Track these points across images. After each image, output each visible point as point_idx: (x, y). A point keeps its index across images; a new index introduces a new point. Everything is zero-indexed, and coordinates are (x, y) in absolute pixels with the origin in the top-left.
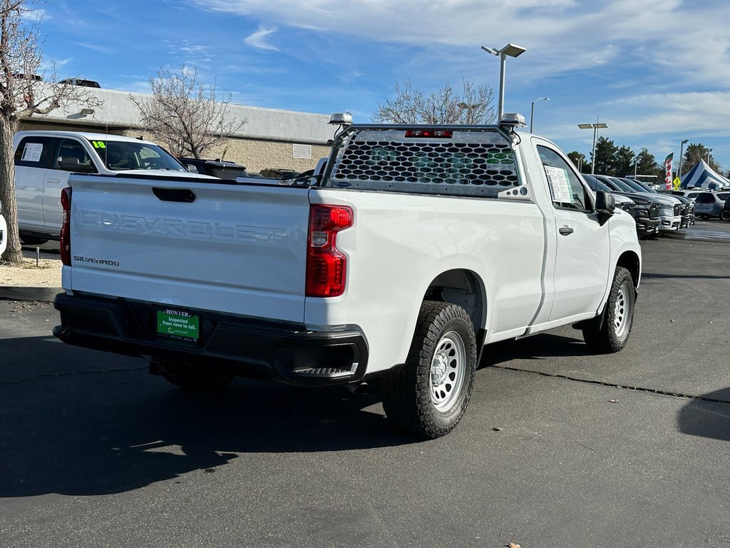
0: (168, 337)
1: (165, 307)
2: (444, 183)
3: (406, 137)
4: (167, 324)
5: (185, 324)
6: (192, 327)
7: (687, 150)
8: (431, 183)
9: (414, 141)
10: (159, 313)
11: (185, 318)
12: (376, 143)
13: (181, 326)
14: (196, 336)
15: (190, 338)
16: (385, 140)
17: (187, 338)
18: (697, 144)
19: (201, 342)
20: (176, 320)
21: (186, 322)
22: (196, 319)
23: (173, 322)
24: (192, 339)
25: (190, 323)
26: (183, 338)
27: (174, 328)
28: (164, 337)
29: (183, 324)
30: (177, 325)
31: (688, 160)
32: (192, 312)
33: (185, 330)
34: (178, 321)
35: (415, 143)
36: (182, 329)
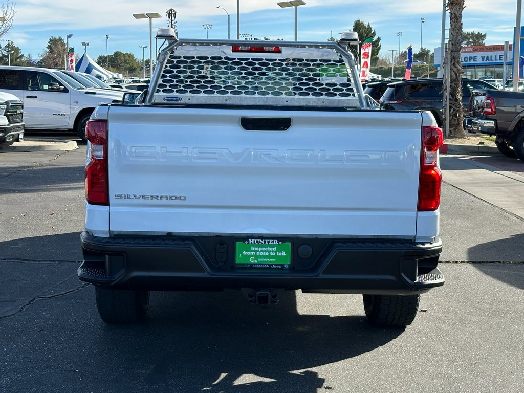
0: (251, 266)
1: (246, 238)
2: (284, 96)
3: (233, 51)
4: (249, 253)
5: (273, 251)
6: (283, 254)
7: (49, 42)
8: (270, 96)
9: (237, 55)
10: (239, 244)
11: (273, 246)
12: (207, 58)
13: (267, 254)
14: (287, 262)
15: (280, 265)
16: (216, 55)
17: (275, 265)
18: (57, 38)
19: (292, 268)
20: (260, 249)
21: (275, 249)
22: (288, 245)
23: (256, 251)
24: (283, 265)
25: (279, 250)
26: (272, 265)
27: (256, 257)
28: (245, 268)
29: (269, 252)
30: (261, 254)
31: (51, 52)
32: (282, 239)
33: (273, 257)
34: (263, 249)
35: (250, 58)
36: (269, 257)
